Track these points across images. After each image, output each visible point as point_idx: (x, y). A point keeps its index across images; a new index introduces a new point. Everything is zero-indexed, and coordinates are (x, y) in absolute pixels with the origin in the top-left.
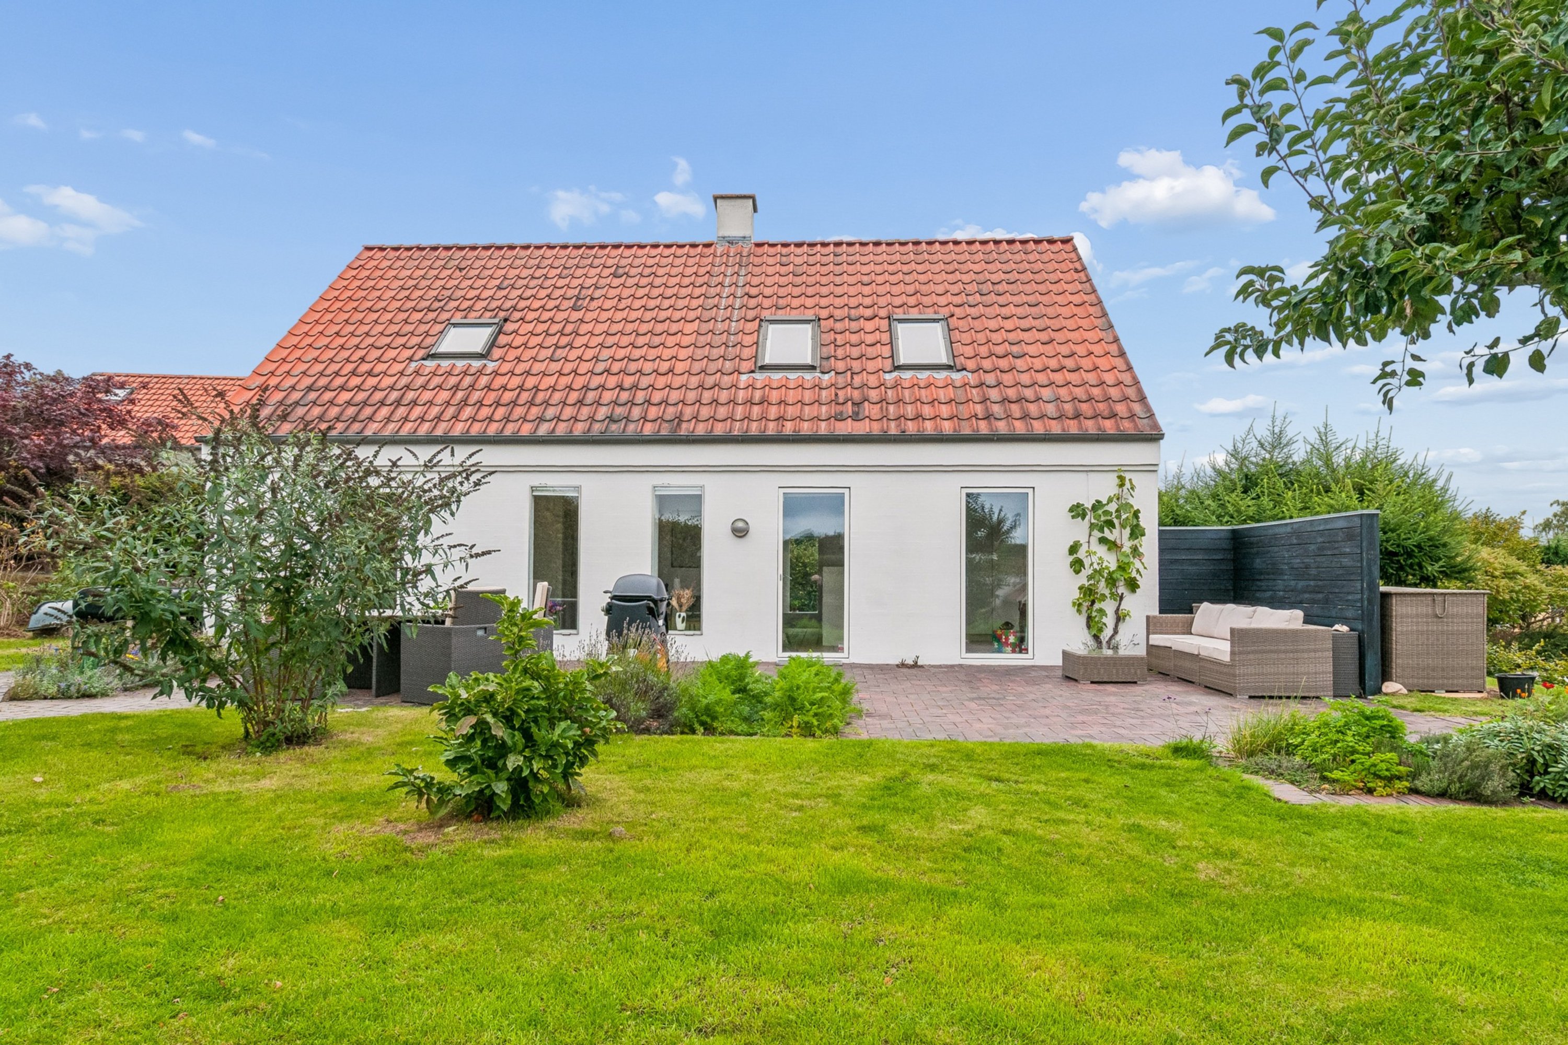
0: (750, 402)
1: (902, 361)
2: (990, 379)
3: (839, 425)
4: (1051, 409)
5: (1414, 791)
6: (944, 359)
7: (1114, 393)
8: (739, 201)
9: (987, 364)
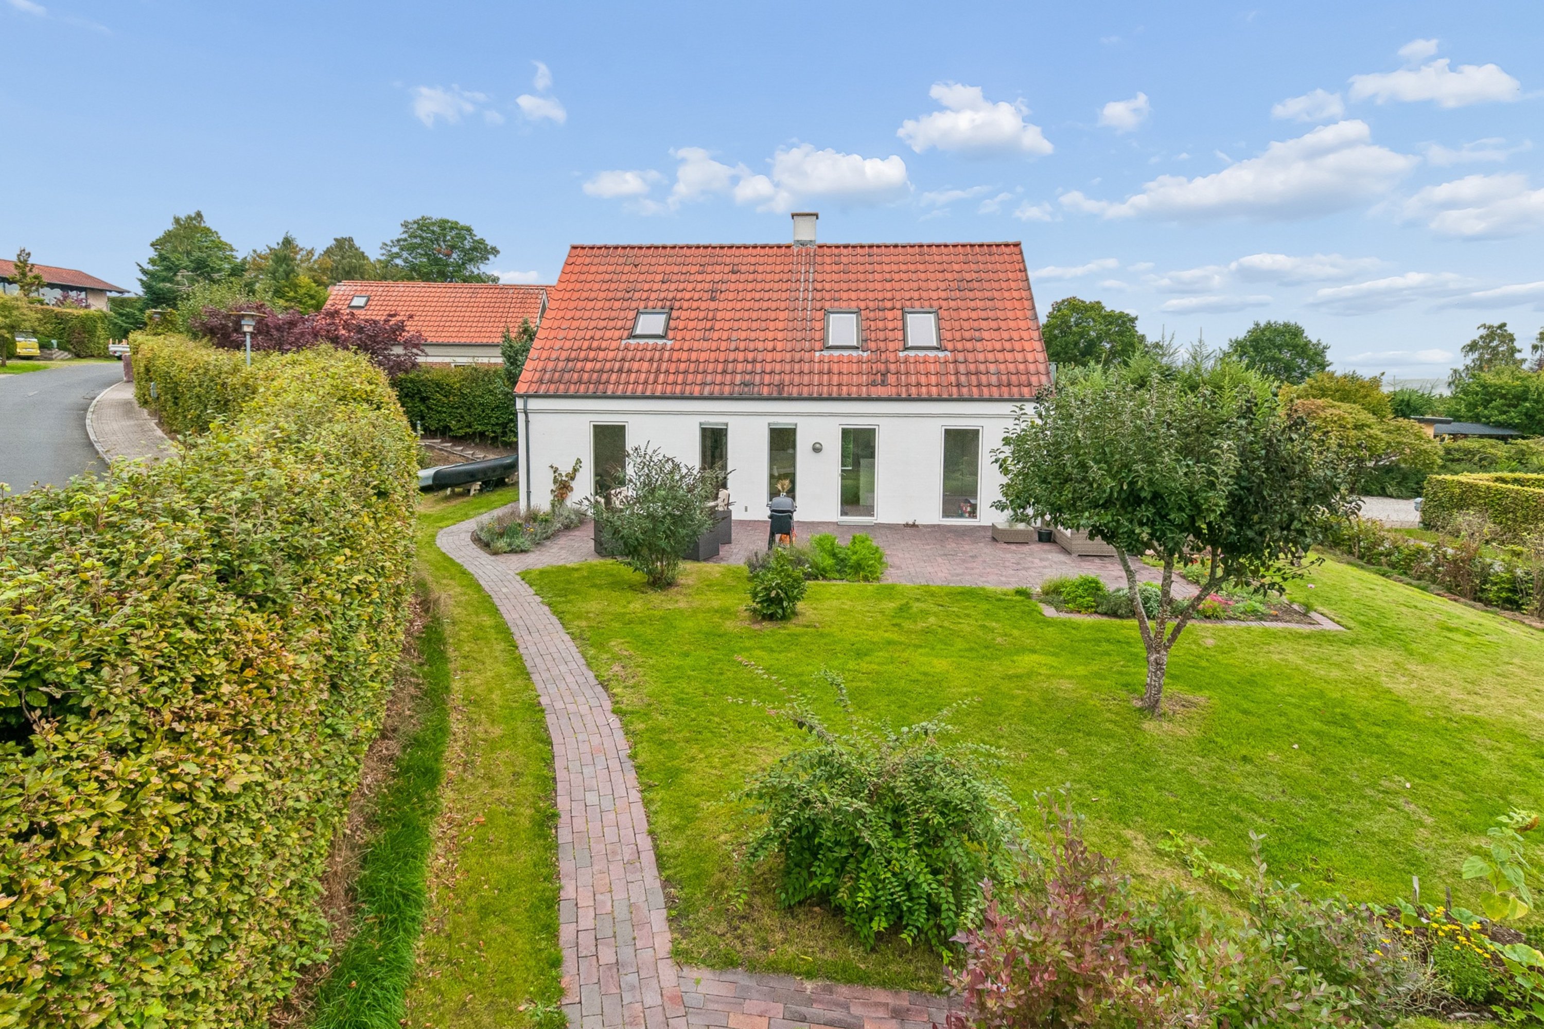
0: (821, 373)
1: (910, 344)
2: (960, 357)
3: (873, 389)
4: (994, 380)
5: (1096, 612)
6: (935, 344)
7: (1032, 368)
8: (808, 218)
9: (959, 346)
